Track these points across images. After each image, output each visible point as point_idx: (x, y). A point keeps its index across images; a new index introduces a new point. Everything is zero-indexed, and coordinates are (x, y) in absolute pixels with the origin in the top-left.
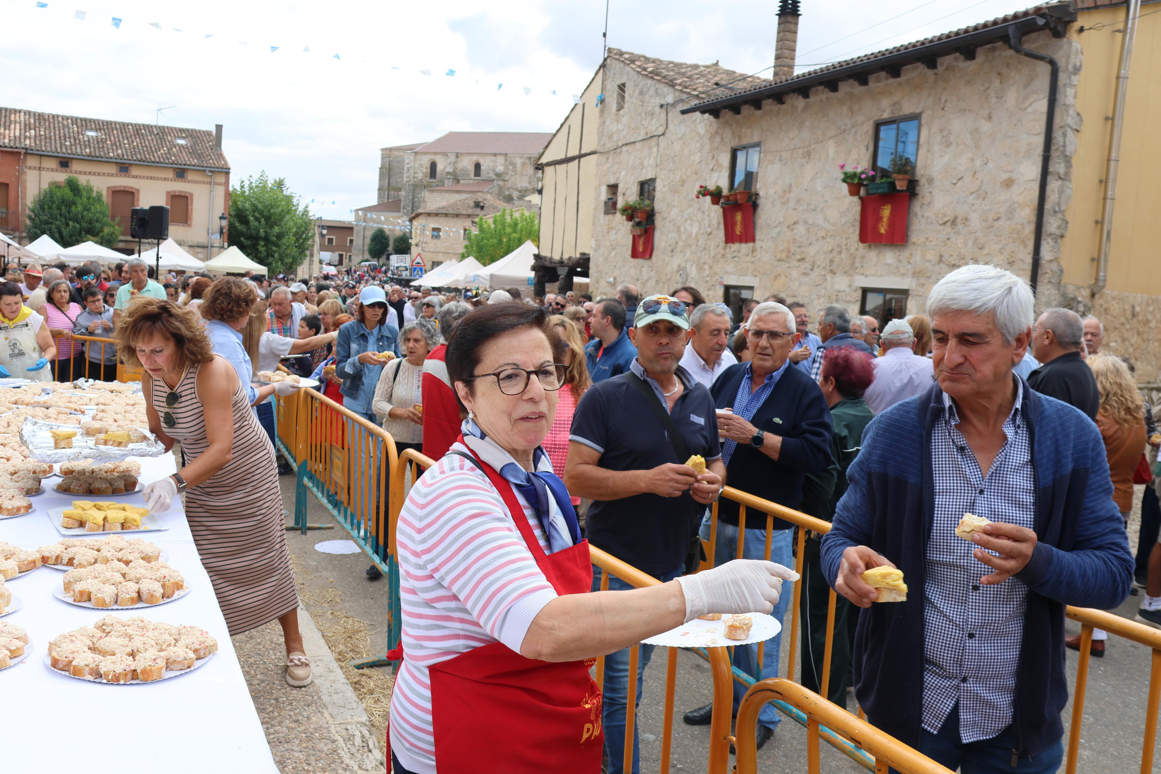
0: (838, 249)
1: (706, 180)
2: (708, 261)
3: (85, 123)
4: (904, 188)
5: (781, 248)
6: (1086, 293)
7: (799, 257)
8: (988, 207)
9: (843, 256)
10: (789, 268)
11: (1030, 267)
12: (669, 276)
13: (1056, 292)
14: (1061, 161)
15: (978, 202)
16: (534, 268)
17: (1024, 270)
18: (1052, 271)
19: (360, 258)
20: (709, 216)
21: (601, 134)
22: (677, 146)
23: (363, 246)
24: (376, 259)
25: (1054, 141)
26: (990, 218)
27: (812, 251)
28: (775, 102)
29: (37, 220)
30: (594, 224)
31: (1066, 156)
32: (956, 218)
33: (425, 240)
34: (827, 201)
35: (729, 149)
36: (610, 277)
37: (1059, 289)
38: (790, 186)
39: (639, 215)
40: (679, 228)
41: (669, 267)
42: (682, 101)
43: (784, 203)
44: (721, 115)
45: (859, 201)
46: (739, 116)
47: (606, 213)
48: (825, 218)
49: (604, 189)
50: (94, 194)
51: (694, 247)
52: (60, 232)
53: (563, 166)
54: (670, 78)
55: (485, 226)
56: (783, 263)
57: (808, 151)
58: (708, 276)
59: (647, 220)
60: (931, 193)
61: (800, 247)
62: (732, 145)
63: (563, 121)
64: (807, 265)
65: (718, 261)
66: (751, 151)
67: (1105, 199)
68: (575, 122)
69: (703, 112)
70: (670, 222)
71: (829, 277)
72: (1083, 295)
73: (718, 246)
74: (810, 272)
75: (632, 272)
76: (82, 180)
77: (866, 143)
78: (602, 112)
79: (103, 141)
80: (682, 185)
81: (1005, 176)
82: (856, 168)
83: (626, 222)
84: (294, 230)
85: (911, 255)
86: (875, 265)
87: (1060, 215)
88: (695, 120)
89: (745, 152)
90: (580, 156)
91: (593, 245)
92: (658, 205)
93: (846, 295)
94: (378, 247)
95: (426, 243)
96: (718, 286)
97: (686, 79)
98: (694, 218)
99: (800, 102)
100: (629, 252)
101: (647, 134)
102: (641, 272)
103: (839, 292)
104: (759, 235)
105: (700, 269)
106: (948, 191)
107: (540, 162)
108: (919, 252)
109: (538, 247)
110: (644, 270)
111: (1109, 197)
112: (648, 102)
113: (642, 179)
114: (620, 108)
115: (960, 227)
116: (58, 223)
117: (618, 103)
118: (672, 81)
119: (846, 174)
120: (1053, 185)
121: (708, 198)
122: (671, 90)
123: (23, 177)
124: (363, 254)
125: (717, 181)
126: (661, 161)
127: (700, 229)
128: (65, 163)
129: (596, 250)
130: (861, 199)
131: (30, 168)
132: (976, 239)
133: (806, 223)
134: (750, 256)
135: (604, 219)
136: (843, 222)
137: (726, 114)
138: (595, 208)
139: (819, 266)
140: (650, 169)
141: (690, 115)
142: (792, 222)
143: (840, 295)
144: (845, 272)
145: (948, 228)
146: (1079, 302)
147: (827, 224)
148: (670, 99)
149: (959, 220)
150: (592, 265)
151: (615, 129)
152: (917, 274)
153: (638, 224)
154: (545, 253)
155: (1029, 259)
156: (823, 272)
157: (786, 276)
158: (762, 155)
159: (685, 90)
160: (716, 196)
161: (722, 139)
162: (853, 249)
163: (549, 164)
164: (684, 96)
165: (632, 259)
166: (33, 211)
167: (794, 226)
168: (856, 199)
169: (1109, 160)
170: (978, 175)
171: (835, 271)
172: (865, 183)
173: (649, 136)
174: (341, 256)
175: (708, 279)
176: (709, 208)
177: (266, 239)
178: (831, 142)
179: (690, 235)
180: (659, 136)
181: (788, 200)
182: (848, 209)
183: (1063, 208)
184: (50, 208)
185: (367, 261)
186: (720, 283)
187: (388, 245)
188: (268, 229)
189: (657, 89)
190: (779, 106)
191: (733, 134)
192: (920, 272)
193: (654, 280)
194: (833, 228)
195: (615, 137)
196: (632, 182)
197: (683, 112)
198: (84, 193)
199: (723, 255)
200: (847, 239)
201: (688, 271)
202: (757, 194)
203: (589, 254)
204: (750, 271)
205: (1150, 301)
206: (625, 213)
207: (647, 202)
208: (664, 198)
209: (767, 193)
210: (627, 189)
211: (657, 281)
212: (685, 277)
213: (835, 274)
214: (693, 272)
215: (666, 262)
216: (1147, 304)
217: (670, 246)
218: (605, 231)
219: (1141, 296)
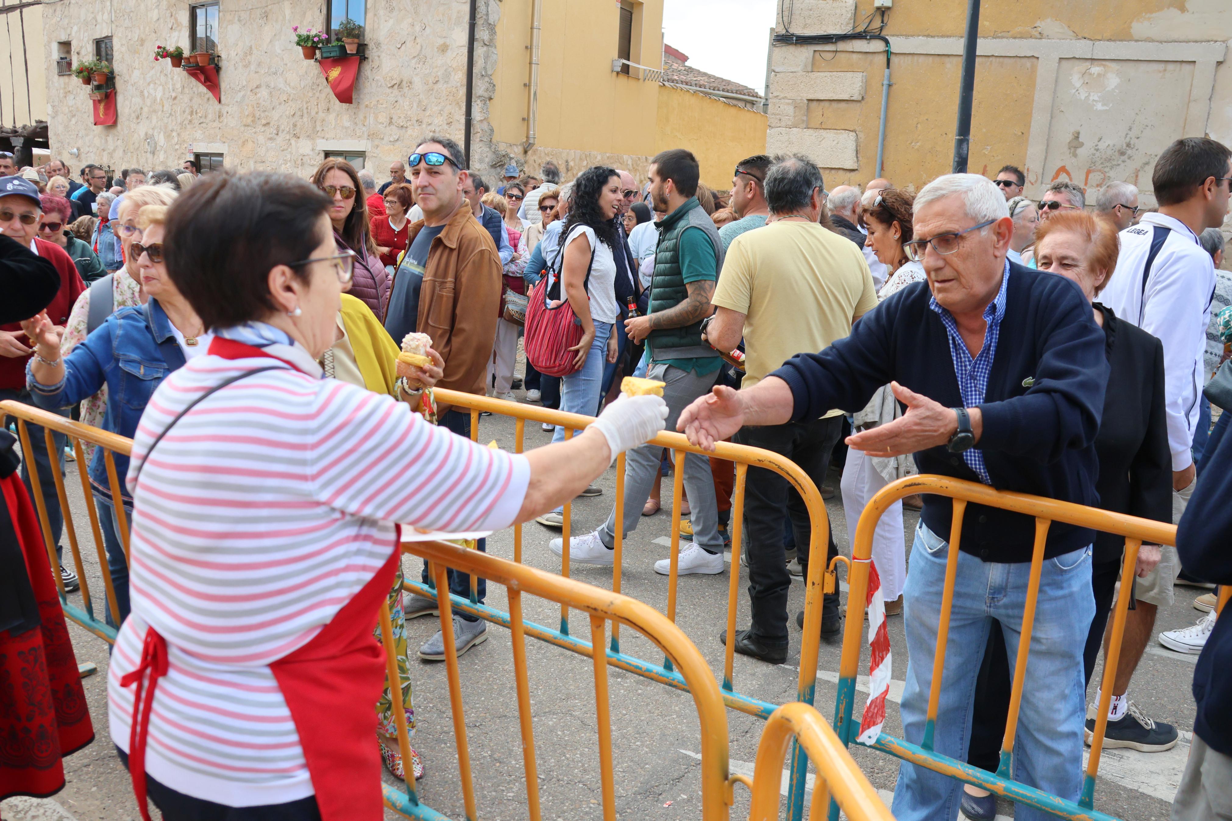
0: (299, 113)
1: (165, 40)
2: (175, 128)
4: (355, 52)
5: (247, 114)
6: (519, 150)
7: (264, 122)
8: (428, 71)
9: (305, 119)
10: (255, 133)
11: (464, 128)
12: (137, 145)
13: (488, 149)
14: (485, 28)
15: (419, 66)
17: (460, 130)
18: (482, 130)
20: (172, 79)
25: (478, 10)
26: (430, 81)
27: (275, 115)
30: (48, 87)
31: (490, 24)
32: (402, 81)
34: (286, 64)
35: (188, 7)
36: (72, 148)
37: (490, 147)
38: (251, 47)
39: (96, 78)
40: (142, 92)
41: (136, 135)
43: (246, 66)
45: (315, 64)
47: (61, 74)
48: (286, 82)
49: (55, 46)
51: (160, 113)
56: (249, 128)
57: (265, 12)
58: (177, 143)
59: (107, 83)
60: (379, 57)
61: (264, 111)
62: (190, 3)
64: (272, 130)
65: (185, 128)
66: (209, 10)
67: (530, 63)
71: (293, 141)
72: (516, 152)
73: (184, 112)
74: (275, 136)
75: (97, 142)
77: (319, 5)
80: (142, 45)
81: (441, 41)
82: (309, 30)
83: (84, 86)
85: (365, 117)
86: (334, 128)
87: (487, 79)
89: (204, 10)
90: (22, 6)
91: (50, 113)
92: (117, 67)
93: (311, 159)
98: (157, 82)
100: (91, 119)
102: (106, 141)
103: (304, 155)
104: (224, 99)
105: (168, 137)
106: (394, 55)
108: (372, 115)
110: (110, 139)
111: (534, 62)
113: (98, 36)
115: (406, 90)
119: (300, 36)
120: (479, 51)
121: (169, 60)
125: (177, 41)
126: (115, 16)
127: (164, 94)
129: (54, 118)
130: (317, 62)
132: (420, 101)
133: (268, 86)
134: (217, 121)
135: (59, 82)
136: (302, 86)
138: (48, 69)
140: (104, 25)
142: (255, 86)
143: (305, 159)
144: (308, 136)
145: (395, 90)
146: (511, 159)
147: (288, 87)
149: (404, 83)
150: (50, 134)
152: (371, 136)
153: (98, 88)
155: (463, 120)
156: (288, 137)
157: (253, 142)
158: (221, 14)
160: (177, 58)
162: (314, 113)
165: (95, 128)
167: (257, 90)
168: (312, 61)
169: (532, 28)
170: (418, 40)
171: (298, 135)
172: (320, 45)
175: (177, 147)
176: (172, 70)
178: (287, 3)
179: (155, 100)
181: (249, 62)
182: (306, 73)
183: (489, 73)
186: (190, 151)
192: (374, 134)
193: (122, 150)
194: (294, 92)
196: (86, 39)
199: (190, 121)
200: (307, 103)
201: (156, 139)
202: (219, 56)
203: (46, 122)
204: (218, 137)
205: (584, 156)
206: (81, 75)
207: (104, 63)
208: (123, 58)
209: (228, 55)
210: (81, 47)
211: (124, 151)
212: (153, 145)
213: (299, 138)
214: (161, 139)
215: (133, 130)
216: (581, 159)
217: (134, 112)
218: (62, 95)
219: (575, 152)
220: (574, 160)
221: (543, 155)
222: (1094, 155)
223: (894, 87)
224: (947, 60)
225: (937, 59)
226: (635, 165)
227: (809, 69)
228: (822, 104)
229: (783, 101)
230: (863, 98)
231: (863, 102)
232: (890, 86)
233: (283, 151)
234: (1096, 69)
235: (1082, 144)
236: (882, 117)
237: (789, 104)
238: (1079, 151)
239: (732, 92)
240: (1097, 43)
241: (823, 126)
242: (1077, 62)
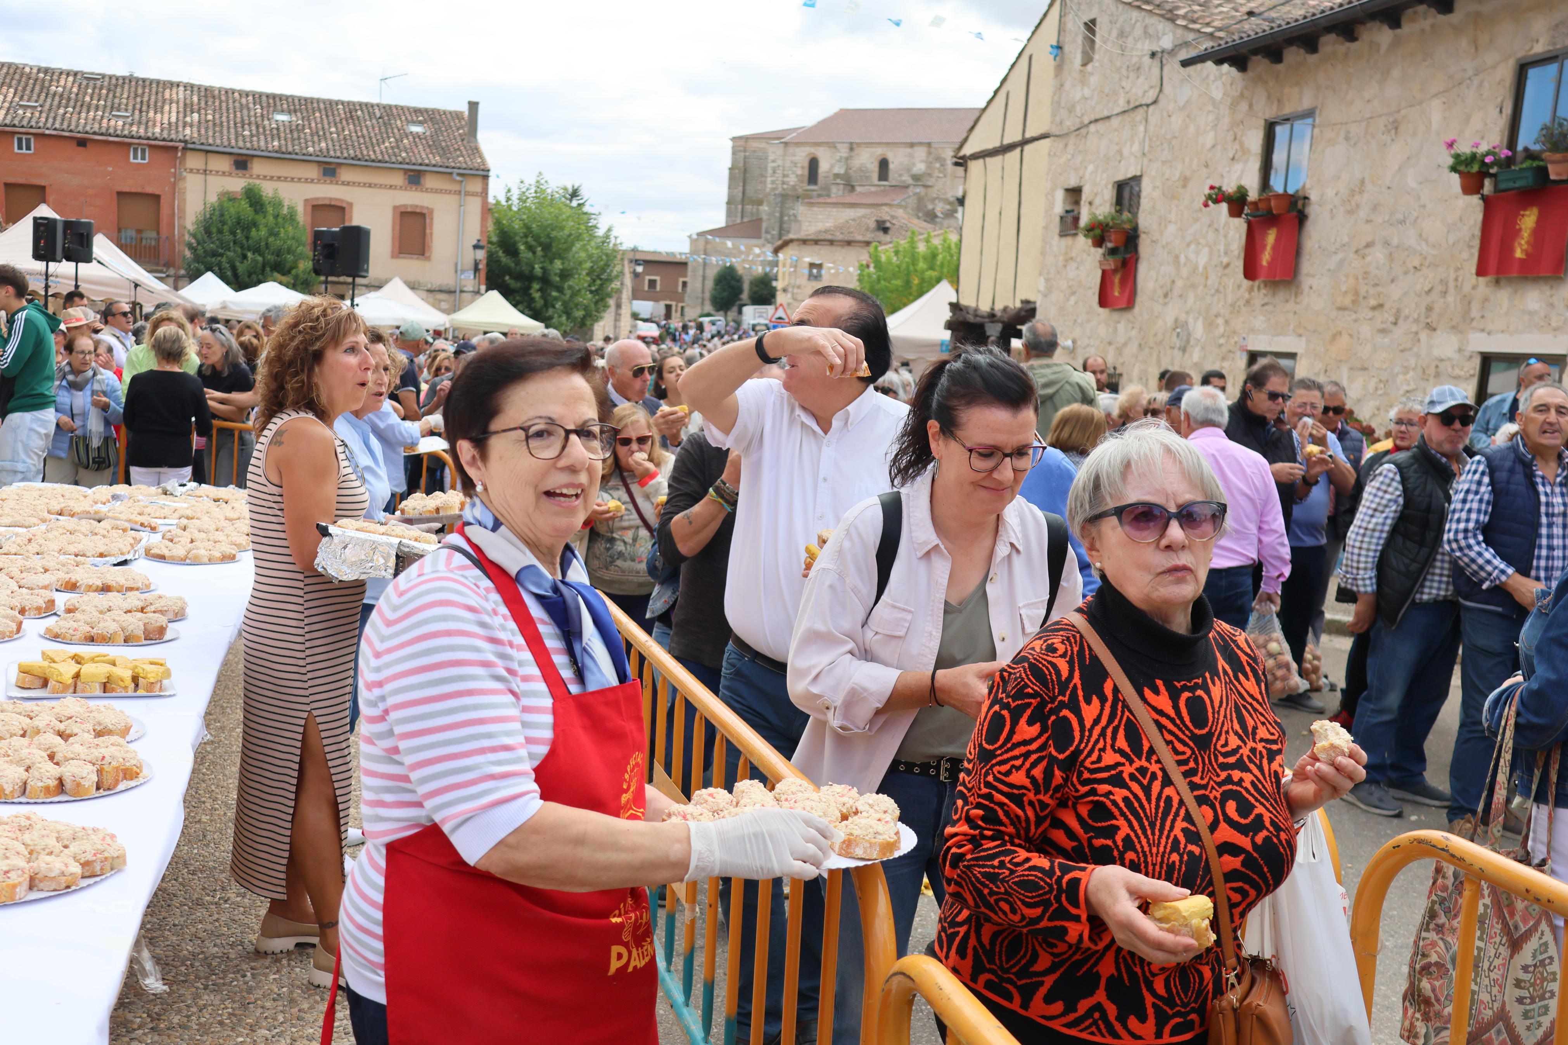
0: (1440, 288)
1: (1222, 176)
2: (1222, 311)
3: (274, 101)
5: (1344, 289)
7: (1373, 302)
9: (1450, 299)
10: (1356, 321)
12: (1160, 337)
16: (949, 325)
19: (698, 311)
20: (1226, 236)
21: (1056, 105)
22: (1177, 121)
23: (703, 292)
24: (721, 313)
27: (1395, 292)
28: (1341, 39)
29: (200, 251)
30: (1043, 254)
33: (798, 283)
34: (1424, 206)
35: (1262, 123)
36: (1066, 340)
38: (1363, 182)
39: (1113, 237)
40: (1177, 257)
41: (1160, 322)
42: (1186, 44)
43: (1351, 212)
44: (1250, 65)
45: (1481, 202)
46: (1279, 67)
47: (1063, 234)
48: (1421, 235)
49: (1060, 195)
50: (285, 211)
51: (1201, 288)
52: (234, 269)
53: (998, 159)
54: (1168, 7)
55: (883, 258)
56: (1346, 313)
57: (1395, 121)
58: (1223, 336)
59: (1126, 245)
61: (1376, 285)
62: (1267, 117)
63: (998, 85)
64: (1386, 315)
65: (1238, 312)
66: (1298, 125)
68: (1017, 86)
69: (1219, 62)
70: (1163, 247)
71: (1423, 336)
73: (1239, 287)
74: (1392, 327)
75: (1102, 330)
76: (268, 189)
77: (1499, 101)
78: (1059, 68)
79: (299, 129)
80: (1184, 186)
82: (1477, 145)
83: (1093, 250)
84: (588, 265)
86: (1507, 313)
88: (1208, 76)
89: (1287, 127)
90: (1024, 142)
91: (1042, 288)
92: (1145, 220)
93: (1453, 367)
94: (725, 294)
95: (799, 287)
96: (1238, 353)
97: (1196, 8)
98: (1202, 241)
99: (1383, 35)
100: (1096, 298)
101: (1128, 102)
102: (1116, 330)
103: (1442, 360)
104: (1307, 265)
105: (1210, 325)
107: (962, 153)
109: (957, 291)
110: (1121, 327)
112: (1132, 49)
113: (1120, 177)
114: (1087, 60)
116: (231, 254)
117: (1084, 53)
118: (1171, 11)
119: (1457, 156)
121: (1224, 206)
122: (1168, 26)
123: (181, 185)
124: (703, 304)
125: (1240, 178)
126: (1150, 147)
127: (1210, 259)
128: (242, 163)
129: (1045, 296)
130: (1485, 199)
131: (191, 171)
133: (1387, 243)
134: (1292, 301)
135: (1058, 244)
136: (1451, 242)
137: (1259, 64)
138: (1046, 228)
139: (1407, 317)
140: (1132, 160)
141: (1199, 66)
142: (1364, 244)
143: (1442, 366)
144: (1453, 327)
147: (1423, 243)
148: (1167, 43)
151: (1078, 96)
153: (1113, 252)
154: (967, 301)
156: (1414, 328)
157: (1351, 336)
158: (1316, 131)
159: (1191, 26)
160: (1237, 203)
161: (1251, 106)
162: (1467, 288)
163: (975, 156)
164: (1191, 36)
165: (1101, 310)
166: (194, 236)
167: (1367, 251)
168: (1475, 201)
171: (1434, 325)
172: (1493, 171)
173: (1132, 105)
174: (668, 308)
175: (1222, 341)
176: (1227, 223)
177: (545, 280)
178: (1436, 104)
179: (1195, 269)
180: (1148, 105)
181: (1358, 206)
182: (1461, 219)
184: (220, 232)
185: (708, 315)
186: (1243, 349)
187: (740, 290)
188: (547, 265)
189: (1146, 27)
190: (1348, 44)
191: (1269, 97)
193: (1137, 344)
194: (1434, 252)
195: (1078, 109)
196: (1103, 182)
197: (1185, 63)
198: (270, 209)
199: (1248, 302)
200: (1457, 269)
201: (1191, 329)
202: (1306, 198)
203: (1035, 303)
204: (1292, 327)
206: (1092, 233)
207: (1126, 215)
208: (1154, 207)
209: (1322, 195)
210: (1096, 195)
211: (1140, 345)
212: (1185, 338)
213: (1435, 330)
214: (1198, 329)
215: (1156, 314)
217: (1162, 287)
218: (1060, 264)
233: (1402, 351)
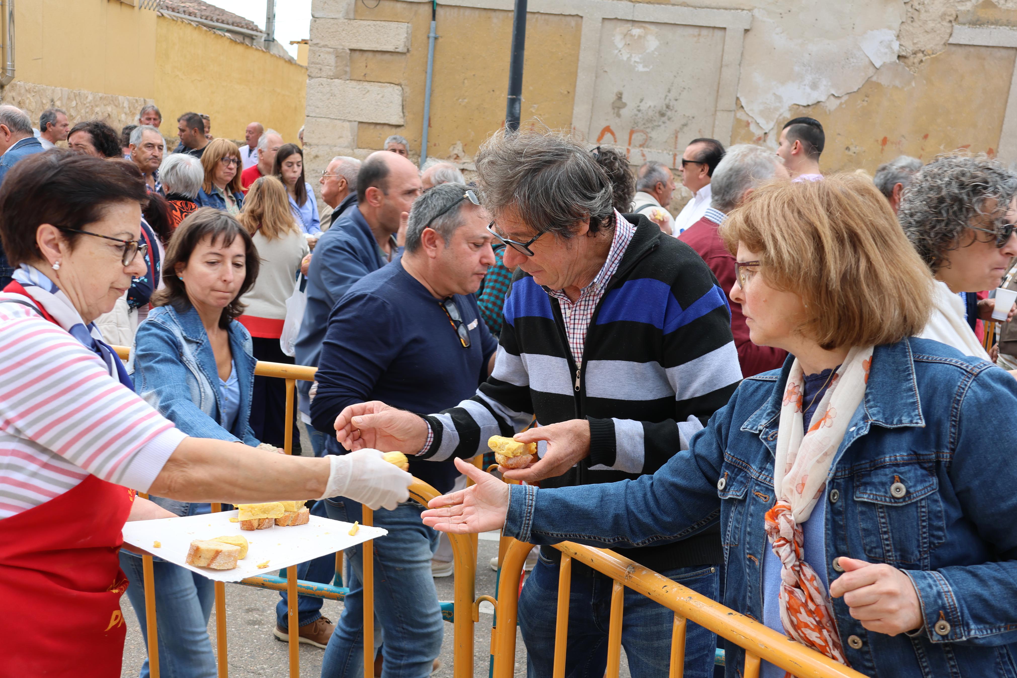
205: (72, 96)
216: (69, 98)
219: (61, 90)
220: (60, 99)
221: (23, 91)
222: (636, 115)
223: (440, 40)
224: (493, 14)
225: (484, 13)
226: (132, 109)
227: (352, 16)
228: (366, 54)
229: (323, 49)
230: (408, 50)
231: (408, 55)
232: (436, 38)
234: (636, 31)
235: (625, 105)
236: (429, 71)
237: (329, 53)
238: (623, 112)
239: (228, 24)
240: (637, 5)
241: (368, 79)
242: (619, 23)
